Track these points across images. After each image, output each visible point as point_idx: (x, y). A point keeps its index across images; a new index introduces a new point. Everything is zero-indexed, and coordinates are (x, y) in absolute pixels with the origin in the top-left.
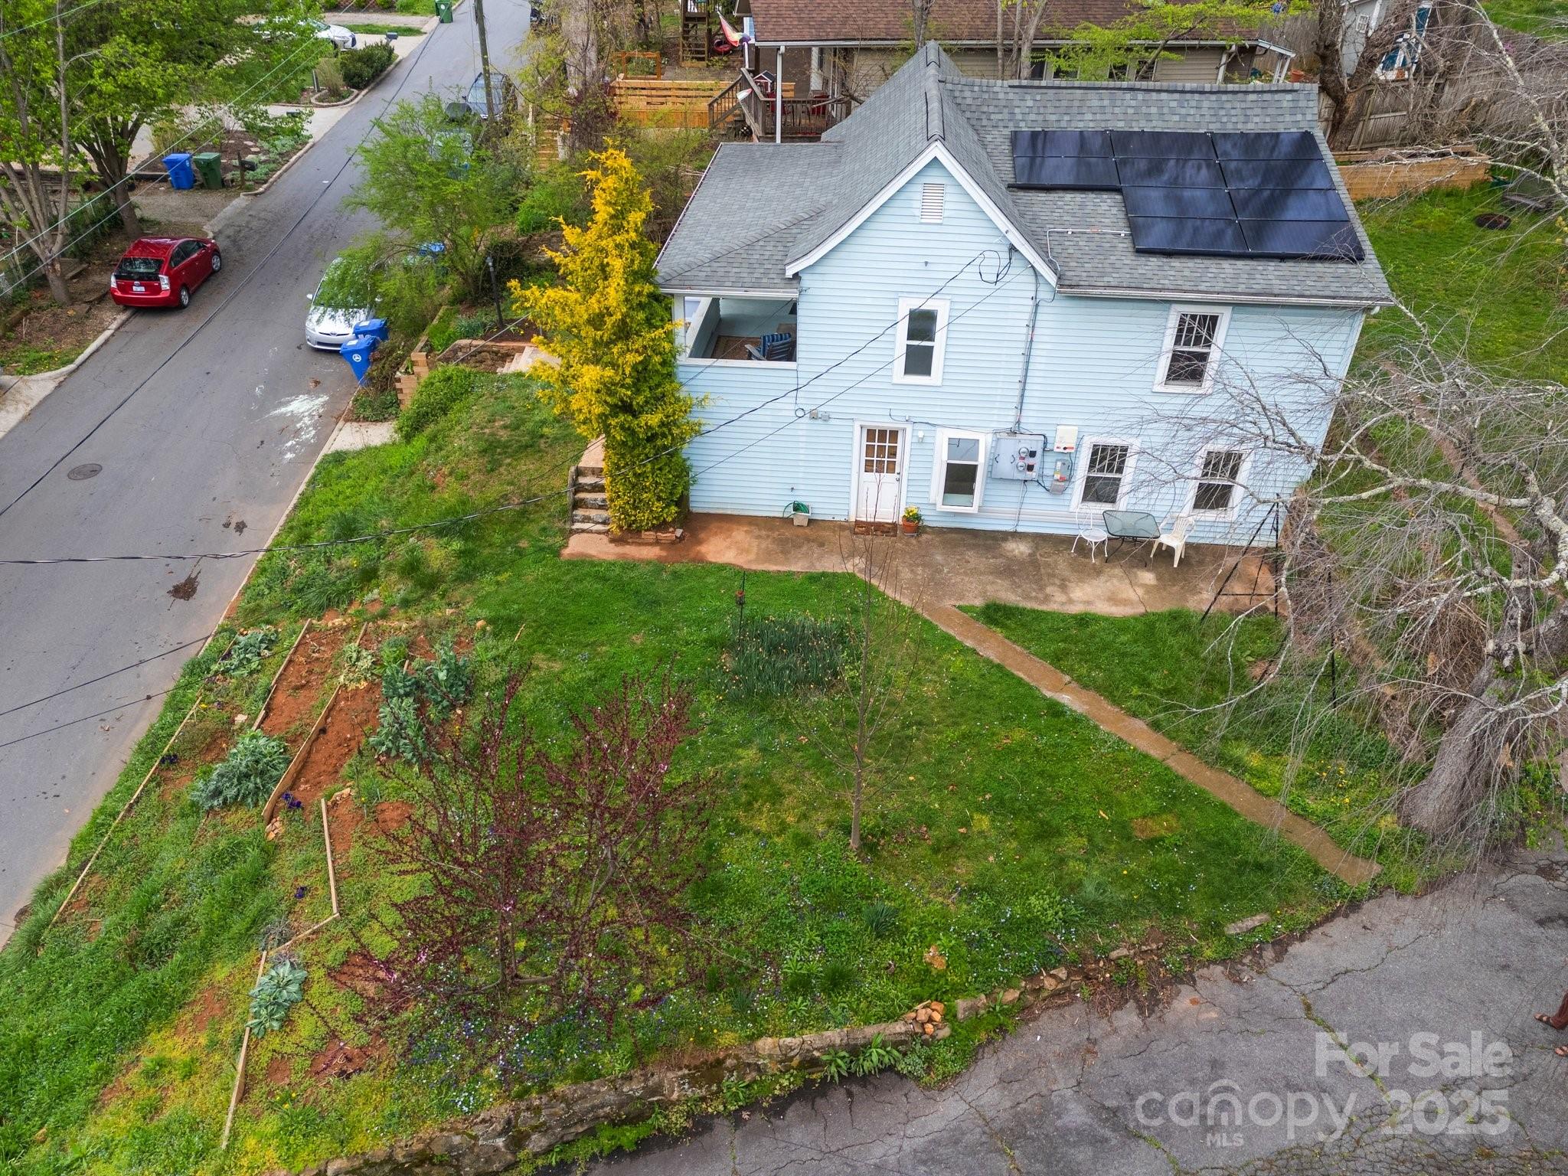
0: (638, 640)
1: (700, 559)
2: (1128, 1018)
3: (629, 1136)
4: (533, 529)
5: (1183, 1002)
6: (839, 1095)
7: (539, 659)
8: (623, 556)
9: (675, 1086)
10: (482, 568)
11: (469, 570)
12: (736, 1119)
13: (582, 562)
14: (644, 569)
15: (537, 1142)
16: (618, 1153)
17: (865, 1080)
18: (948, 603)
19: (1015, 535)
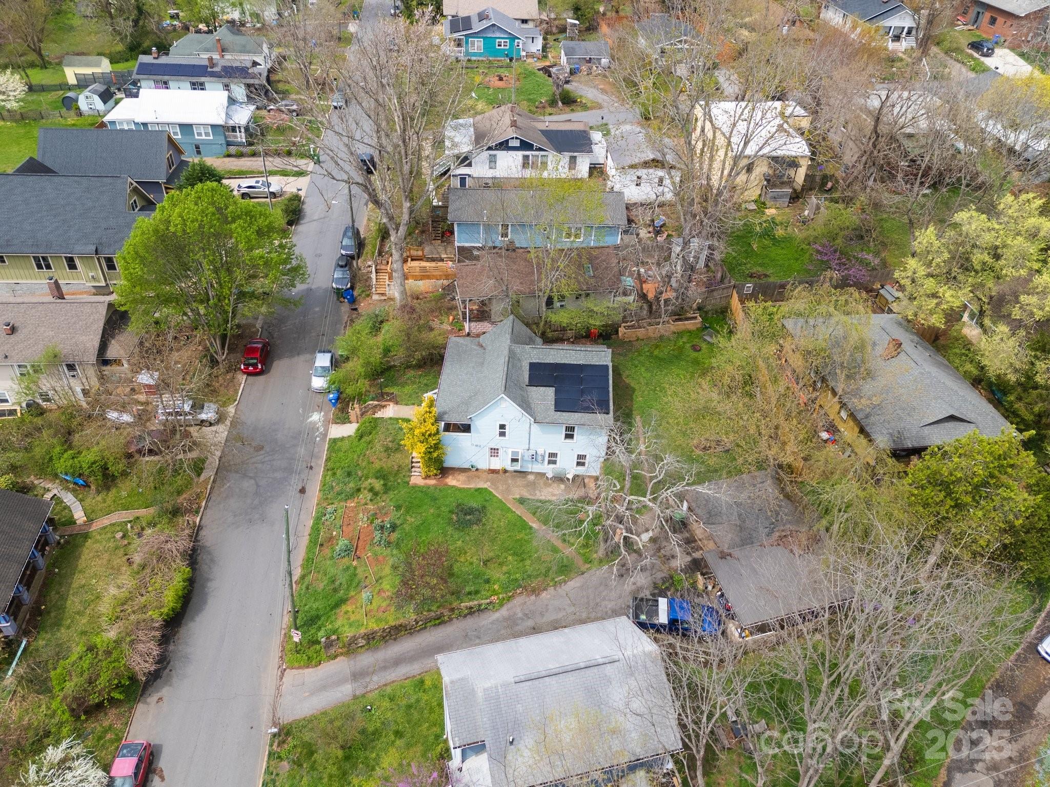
0: (432, 511)
1: (446, 484)
2: (533, 597)
3: (437, 622)
4: (401, 475)
5: (544, 595)
6: (477, 614)
7: (408, 518)
8: (426, 484)
9: (446, 613)
10: (389, 489)
11: (387, 489)
12: (457, 618)
13: (415, 487)
14: (432, 488)
15: (421, 623)
16: (435, 625)
17: (482, 611)
18: (511, 497)
19: (531, 473)
